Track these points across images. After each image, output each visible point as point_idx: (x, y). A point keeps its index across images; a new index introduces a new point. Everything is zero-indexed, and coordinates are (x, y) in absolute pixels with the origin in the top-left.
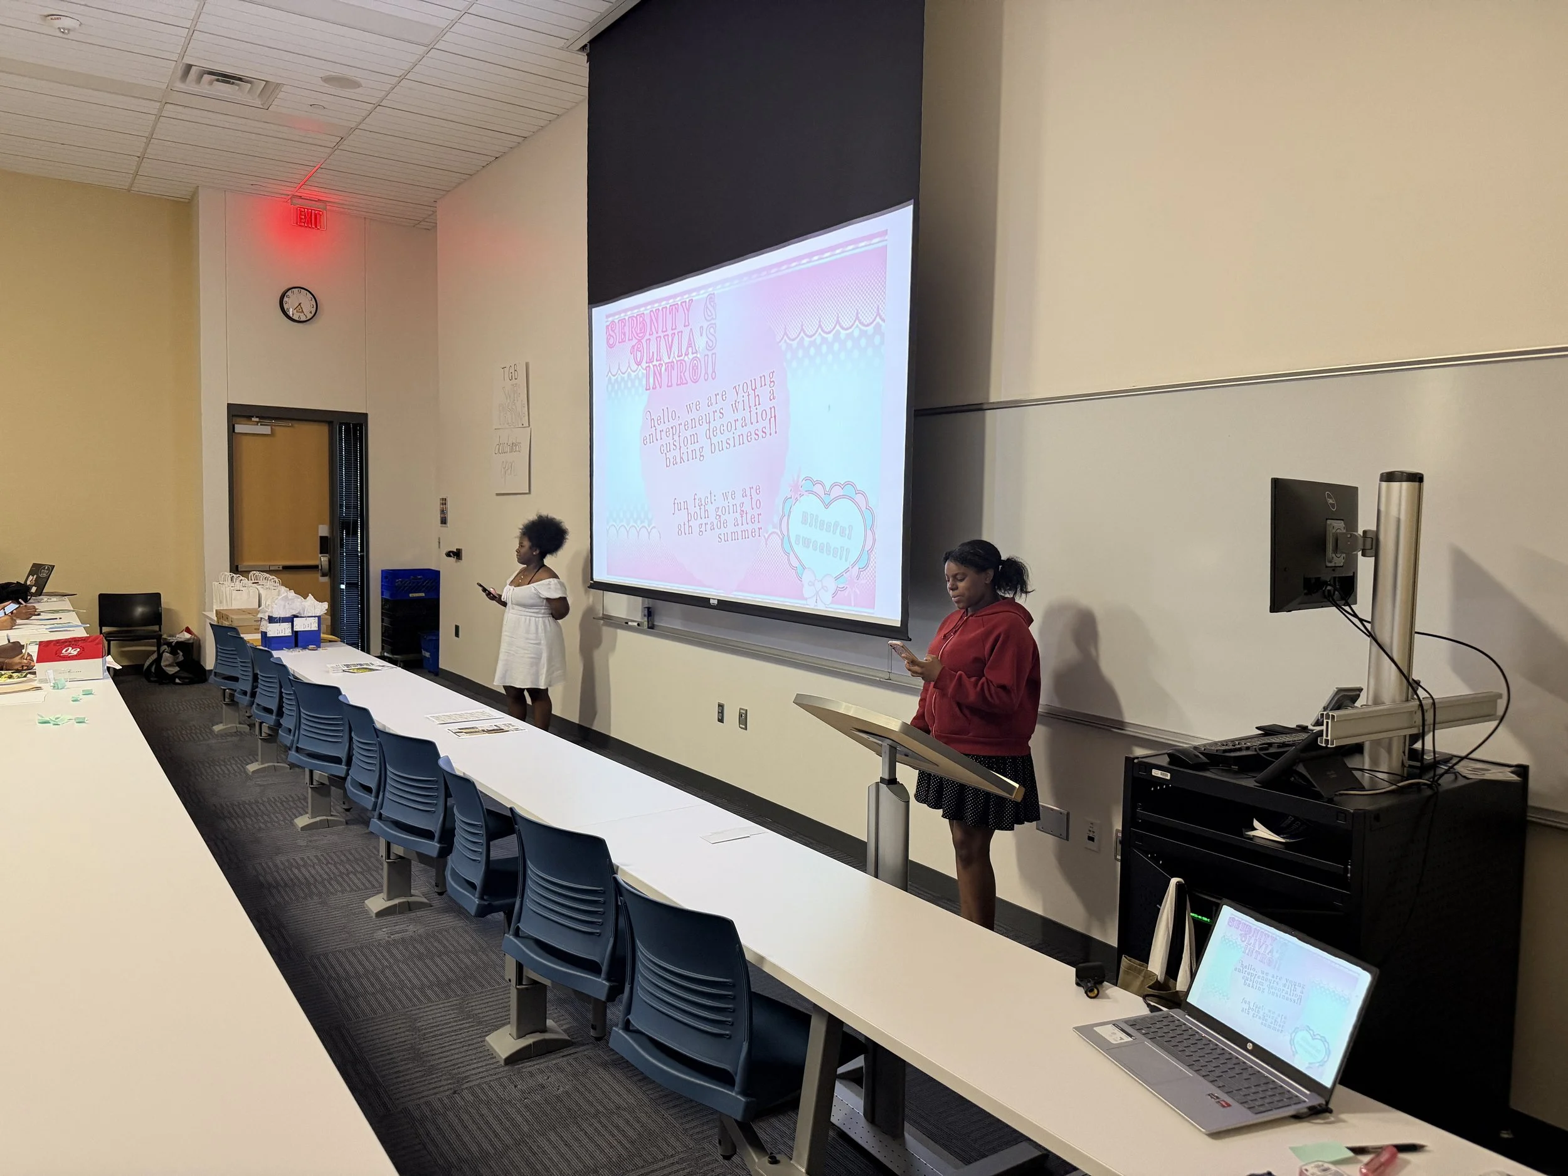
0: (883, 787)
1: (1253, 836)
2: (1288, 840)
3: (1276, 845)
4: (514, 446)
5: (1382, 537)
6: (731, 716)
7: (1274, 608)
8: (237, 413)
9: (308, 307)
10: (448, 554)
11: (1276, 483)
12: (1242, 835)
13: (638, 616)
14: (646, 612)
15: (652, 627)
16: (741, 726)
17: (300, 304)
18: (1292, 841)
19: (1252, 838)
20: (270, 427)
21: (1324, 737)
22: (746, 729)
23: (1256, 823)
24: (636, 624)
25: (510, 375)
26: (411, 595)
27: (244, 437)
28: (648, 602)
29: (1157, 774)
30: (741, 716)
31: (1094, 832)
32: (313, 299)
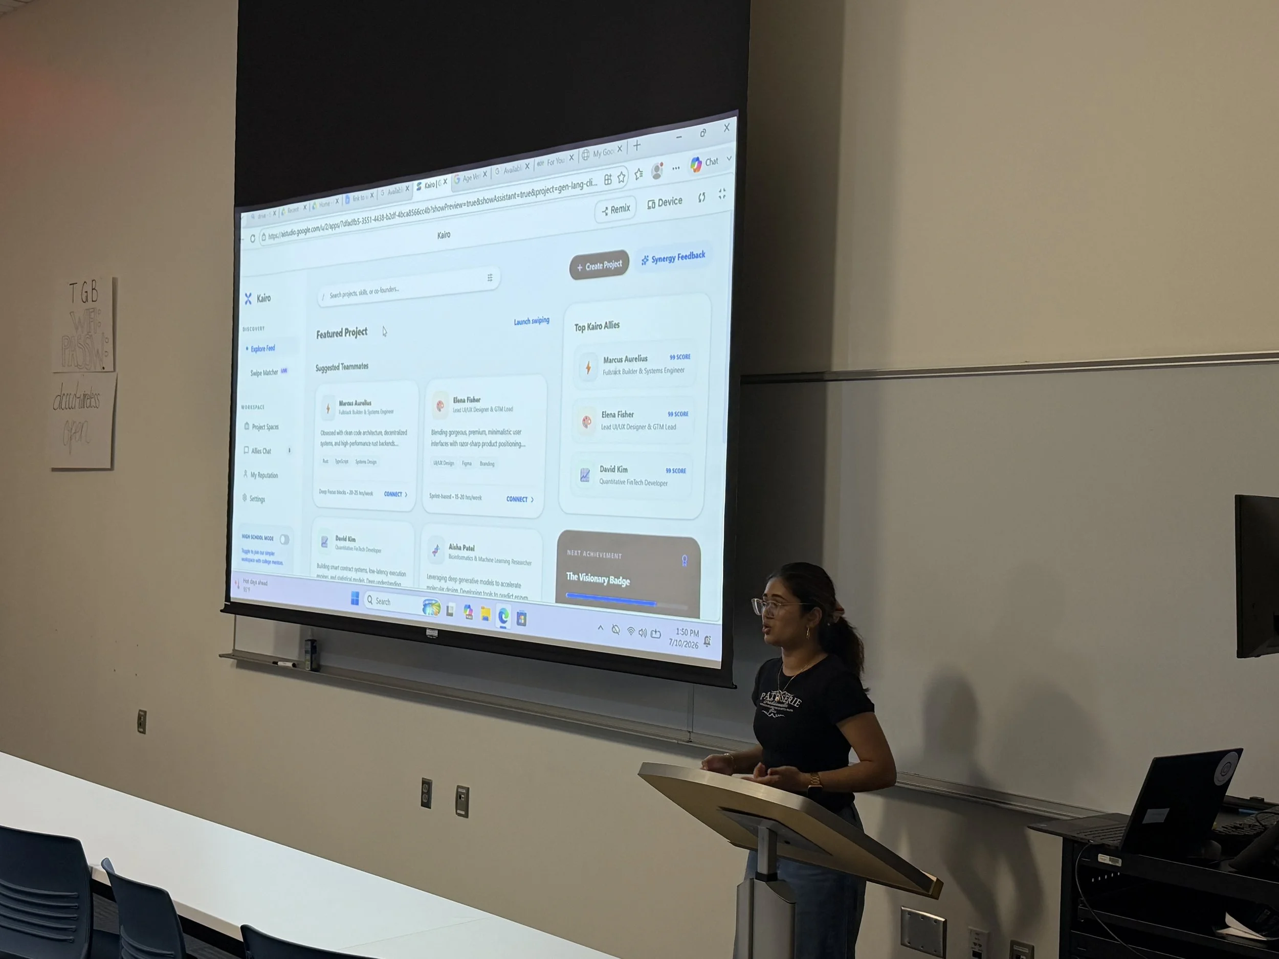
0: (761, 885)
1: (1227, 934)
2: (1270, 939)
3: (1253, 943)
4: (86, 400)
6: (443, 797)
7: (1243, 652)
11: (1240, 500)
12: (1214, 934)
13: (293, 653)
14: (309, 647)
15: (316, 668)
16: (458, 811)
18: (1274, 939)
19: (1223, 937)
22: (466, 816)
23: (1229, 919)
24: (290, 664)
25: (85, 294)
28: (310, 631)
29: (1105, 860)
30: (459, 796)
31: (980, 946)
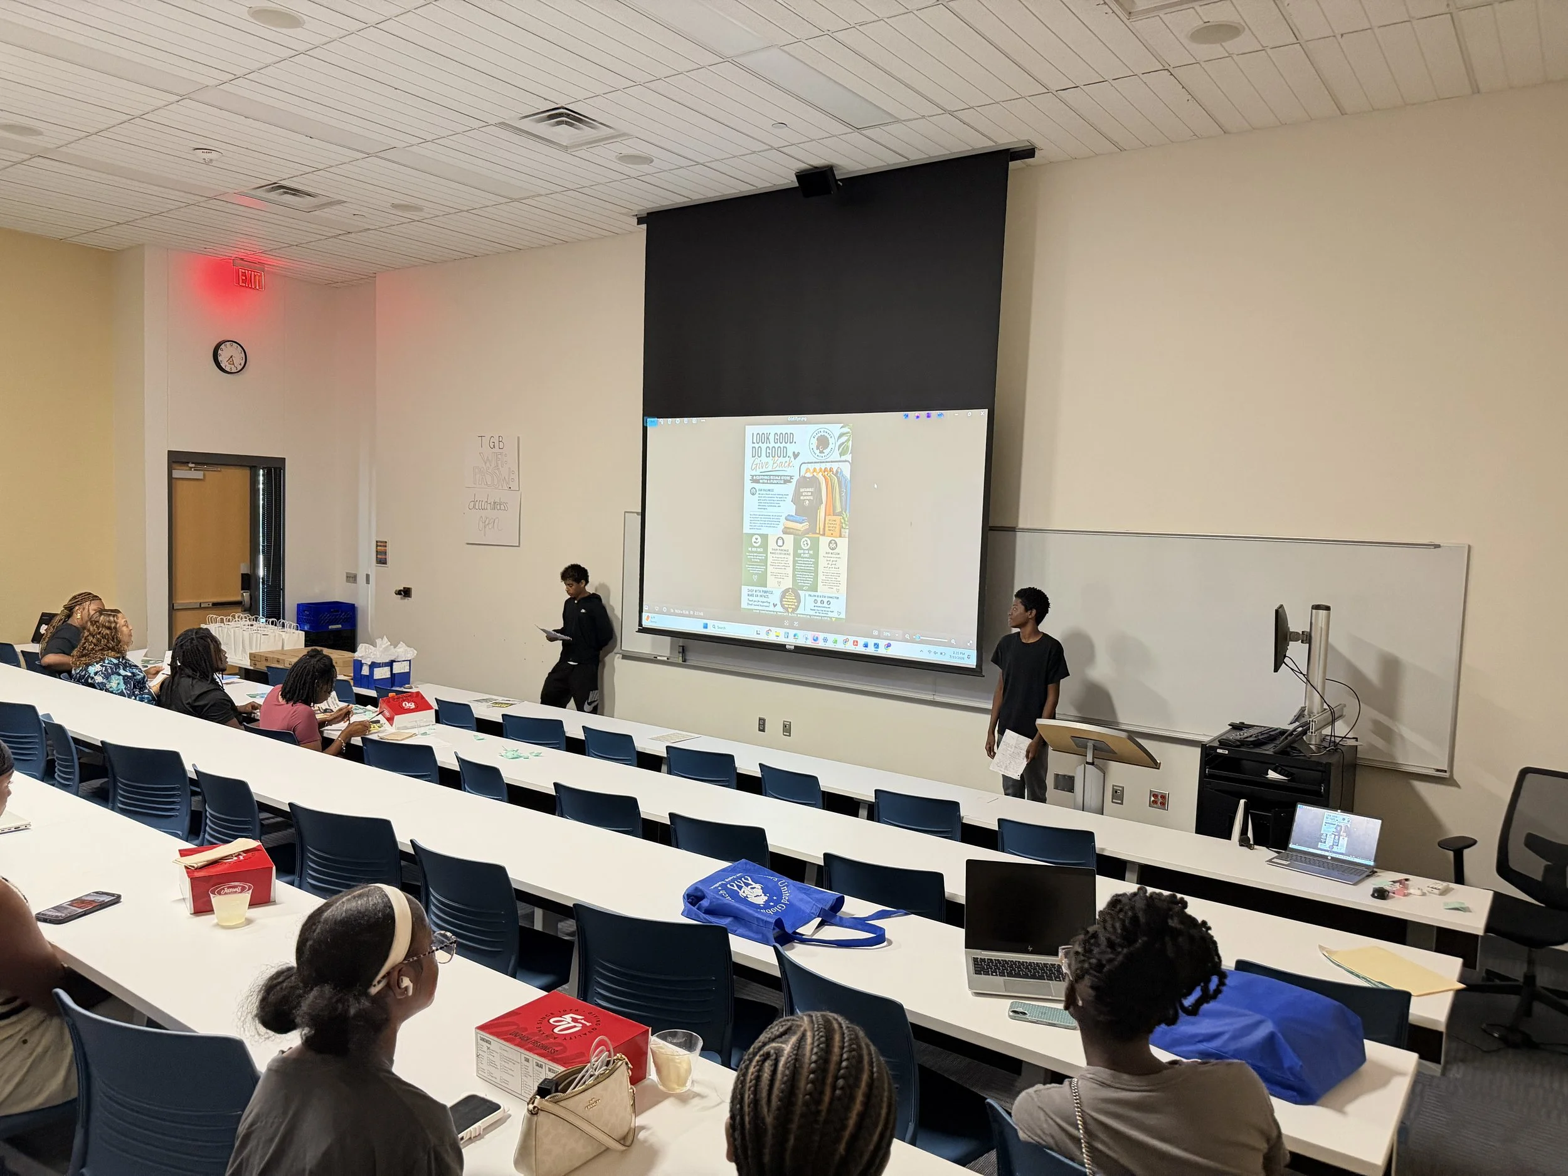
5: (1313, 634)
8: (177, 459)
9: (239, 360)
10: (399, 593)
17: (231, 357)
20: (202, 472)
21: (1311, 730)
26: (330, 627)
27: (181, 482)
32: (243, 352)
